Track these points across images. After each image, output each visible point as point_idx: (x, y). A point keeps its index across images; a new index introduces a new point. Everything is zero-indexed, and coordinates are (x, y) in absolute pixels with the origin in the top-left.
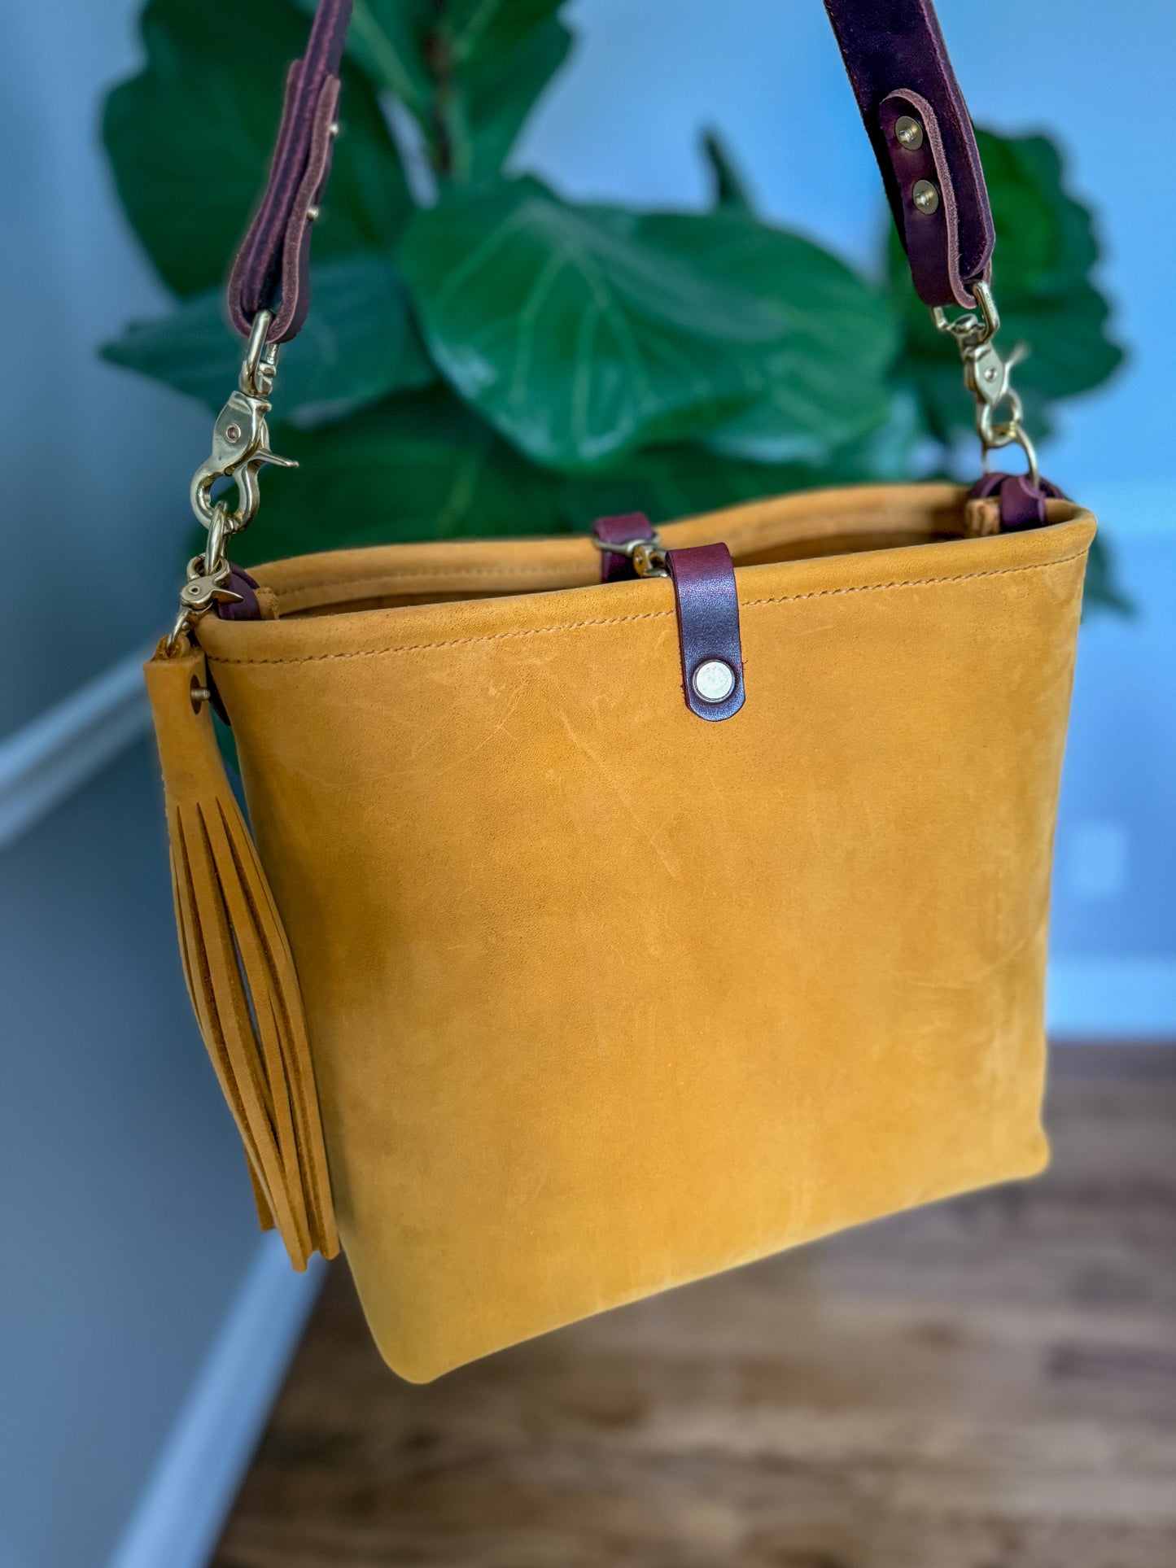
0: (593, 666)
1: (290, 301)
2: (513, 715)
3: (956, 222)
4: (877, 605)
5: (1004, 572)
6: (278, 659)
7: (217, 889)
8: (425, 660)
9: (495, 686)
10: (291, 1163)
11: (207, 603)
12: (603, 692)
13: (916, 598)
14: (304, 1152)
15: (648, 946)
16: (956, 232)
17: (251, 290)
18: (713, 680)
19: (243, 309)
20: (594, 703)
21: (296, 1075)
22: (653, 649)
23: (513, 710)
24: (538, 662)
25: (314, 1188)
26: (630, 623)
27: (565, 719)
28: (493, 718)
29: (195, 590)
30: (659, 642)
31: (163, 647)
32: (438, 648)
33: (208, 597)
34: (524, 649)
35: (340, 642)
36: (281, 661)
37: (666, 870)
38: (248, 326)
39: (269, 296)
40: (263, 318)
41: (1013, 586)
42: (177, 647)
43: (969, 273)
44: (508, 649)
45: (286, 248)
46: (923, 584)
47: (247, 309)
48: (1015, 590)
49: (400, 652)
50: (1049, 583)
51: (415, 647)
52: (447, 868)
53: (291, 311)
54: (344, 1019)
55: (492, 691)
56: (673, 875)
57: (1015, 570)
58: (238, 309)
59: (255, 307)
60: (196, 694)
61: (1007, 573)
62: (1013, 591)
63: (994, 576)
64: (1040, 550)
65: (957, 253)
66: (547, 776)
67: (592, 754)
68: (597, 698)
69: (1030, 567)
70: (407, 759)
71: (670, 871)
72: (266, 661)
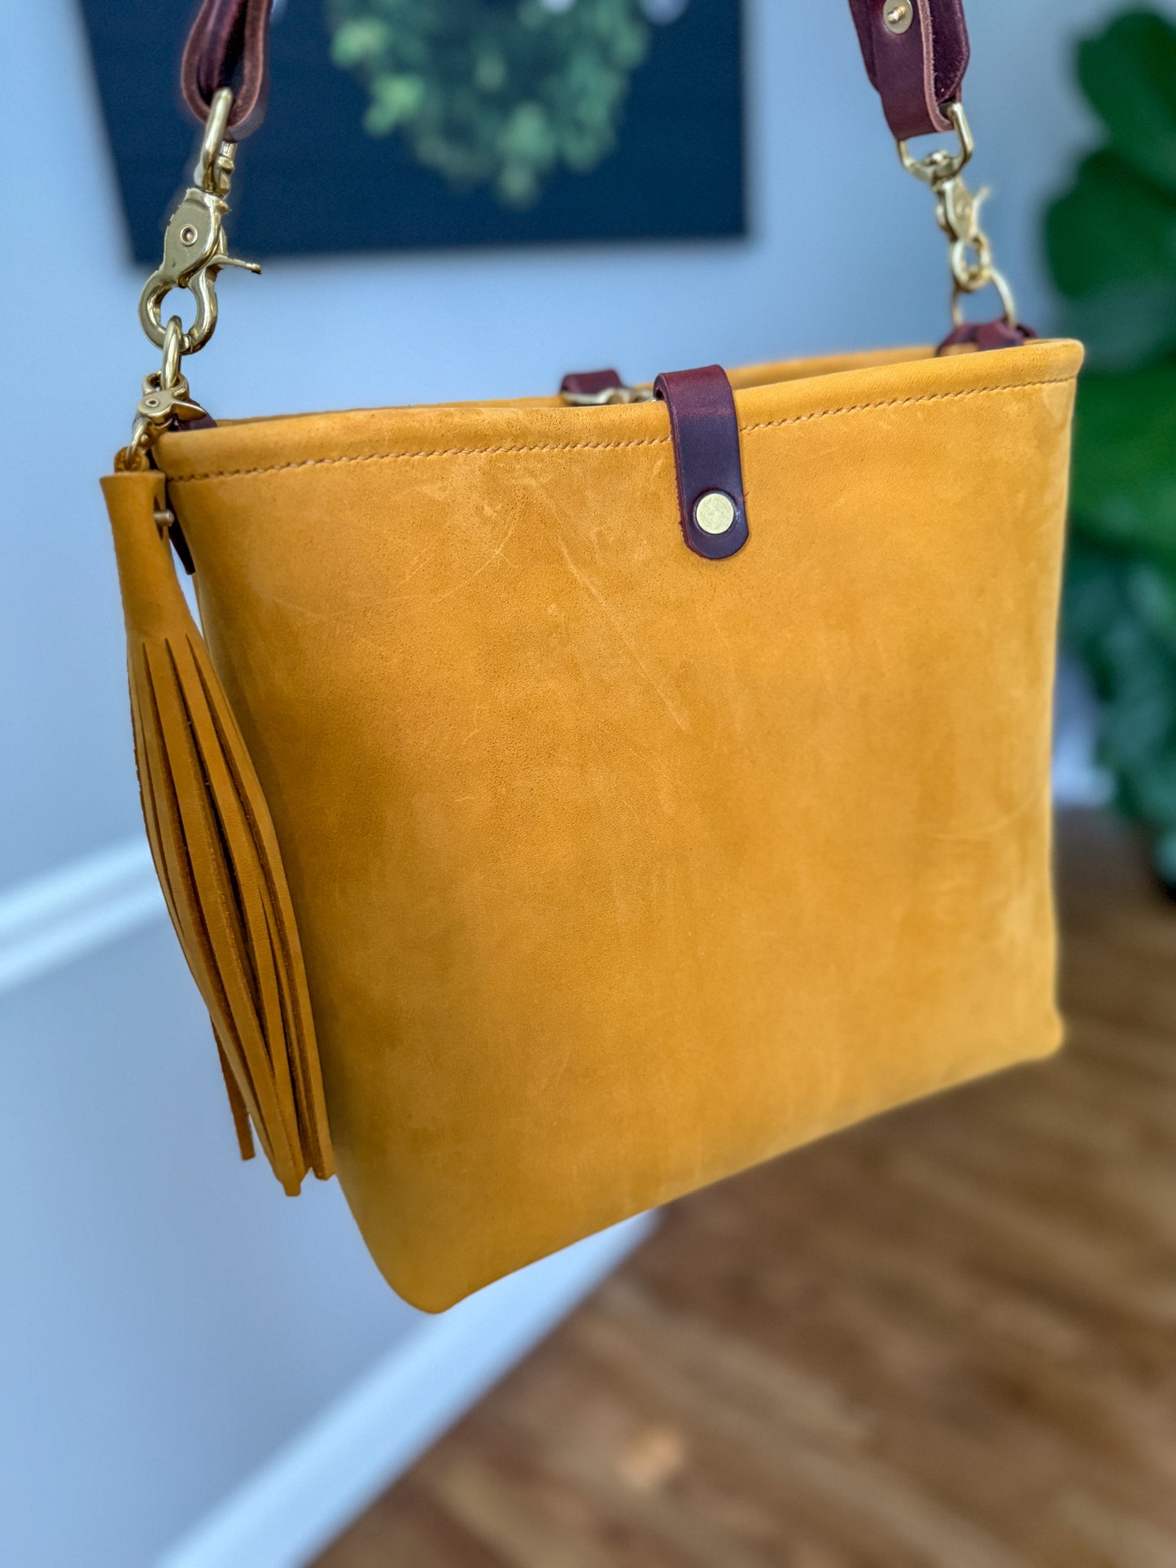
0: (589, 494)
1: (253, 80)
2: (511, 539)
3: (931, 37)
4: (881, 424)
5: (1005, 388)
6: (251, 468)
7: (191, 741)
8: (414, 471)
9: (490, 505)
10: (281, 1066)
11: (167, 417)
12: (601, 524)
13: (919, 414)
14: (296, 1053)
15: (662, 803)
16: (931, 48)
17: (211, 62)
18: (715, 513)
19: (200, 88)
20: (593, 535)
21: (285, 962)
22: (648, 481)
23: (510, 533)
24: (533, 483)
25: (307, 1097)
26: (624, 450)
27: (565, 551)
28: (491, 542)
29: (153, 402)
30: (655, 473)
31: (122, 459)
32: (428, 458)
33: (168, 410)
34: (518, 467)
35: (322, 444)
36: (255, 470)
37: (675, 723)
38: (205, 107)
39: (230, 73)
40: (222, 100)
41: (1014, 403)
42: (138, 459)
43: (943, 95)
44: (502, 465)
45: (249, 18)
46: (924, 401)
47: (203, 83)
48: (1016, 408)
49: (386, 460)
50: (1046, 401)
51: (403, 455)
52: (450, 709)
53: (253, 92)
54: (337, 895)
55: (488, 510)
56: (683, 728)
57: (1015, 386)
58: (194, 87)
59: (215, 82)
60: (158, 516)
61: (1008, 388)
62: (1013, 408)
63: (995, 391)
64: (1039, 364)
65: (932, 72)
66: (550, 611)
67: (594, 591)
68: (595, 530)
69: (1029, 383)
70: (401, 583)
71: (679, 723)
72: (238, 472)
